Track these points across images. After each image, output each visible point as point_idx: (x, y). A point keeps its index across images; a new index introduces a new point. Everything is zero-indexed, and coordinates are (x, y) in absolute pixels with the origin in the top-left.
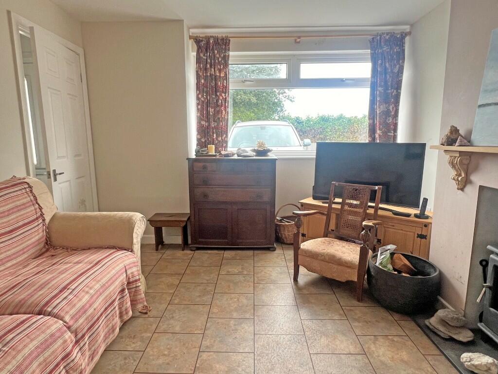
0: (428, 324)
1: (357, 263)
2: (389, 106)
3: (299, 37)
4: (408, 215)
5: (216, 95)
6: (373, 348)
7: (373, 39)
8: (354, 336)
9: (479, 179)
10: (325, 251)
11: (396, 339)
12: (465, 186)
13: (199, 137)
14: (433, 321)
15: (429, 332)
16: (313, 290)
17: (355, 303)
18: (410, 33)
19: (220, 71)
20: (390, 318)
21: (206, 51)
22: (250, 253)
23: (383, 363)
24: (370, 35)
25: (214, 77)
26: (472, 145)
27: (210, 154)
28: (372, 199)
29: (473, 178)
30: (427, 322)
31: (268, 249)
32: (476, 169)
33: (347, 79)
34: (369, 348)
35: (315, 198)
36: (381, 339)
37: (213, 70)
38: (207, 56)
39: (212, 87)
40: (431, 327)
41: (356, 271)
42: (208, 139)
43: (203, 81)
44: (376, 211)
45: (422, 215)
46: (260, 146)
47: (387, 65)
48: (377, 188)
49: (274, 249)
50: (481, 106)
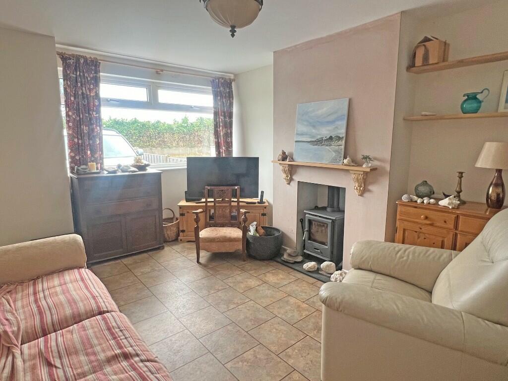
0: (283, 259)
1: (241, 237)
2: (228, 130)
3: (162, 71)
4: (255, 203)
5: (89, 114)
6: (267, 279)
7: (213, 80)
8: (255, 278)
9: (297, 178)
10: (218, 235)
11: (273, 271)
12: (290, 182)
13: (73, 154)
14: (285, 257)
15: (285, 263)
16: (214, 264)
17: (243, 263)
18: (234, 80)
19: (90, 90)
20: (264, 264)
21: (76, 70)
22: (145, 255)
23: (275, 283)
24: (212, 77)
25: (85, 96)
26: (293, 161)
27: (93, 171)
28: (235, 197)
29: (294, 177)
30: (282, 258)
31: (158, 249)
32: (295, 172)
33: (195, 107)
34: (265, 280)
35: (187, 200)
36: (268, 274)
37: (84, 88)
38: (76, 75)
39: (84, 105)
40: (285, 260)
41: (242, 242)
42: (83, 156)
43: (72, 99)
44: (238, 204)
45: (261, 202)
46: (137, 162)
47: (224, 101)
48: (236, 187)
49: (163, 248)
50: (296, 141)
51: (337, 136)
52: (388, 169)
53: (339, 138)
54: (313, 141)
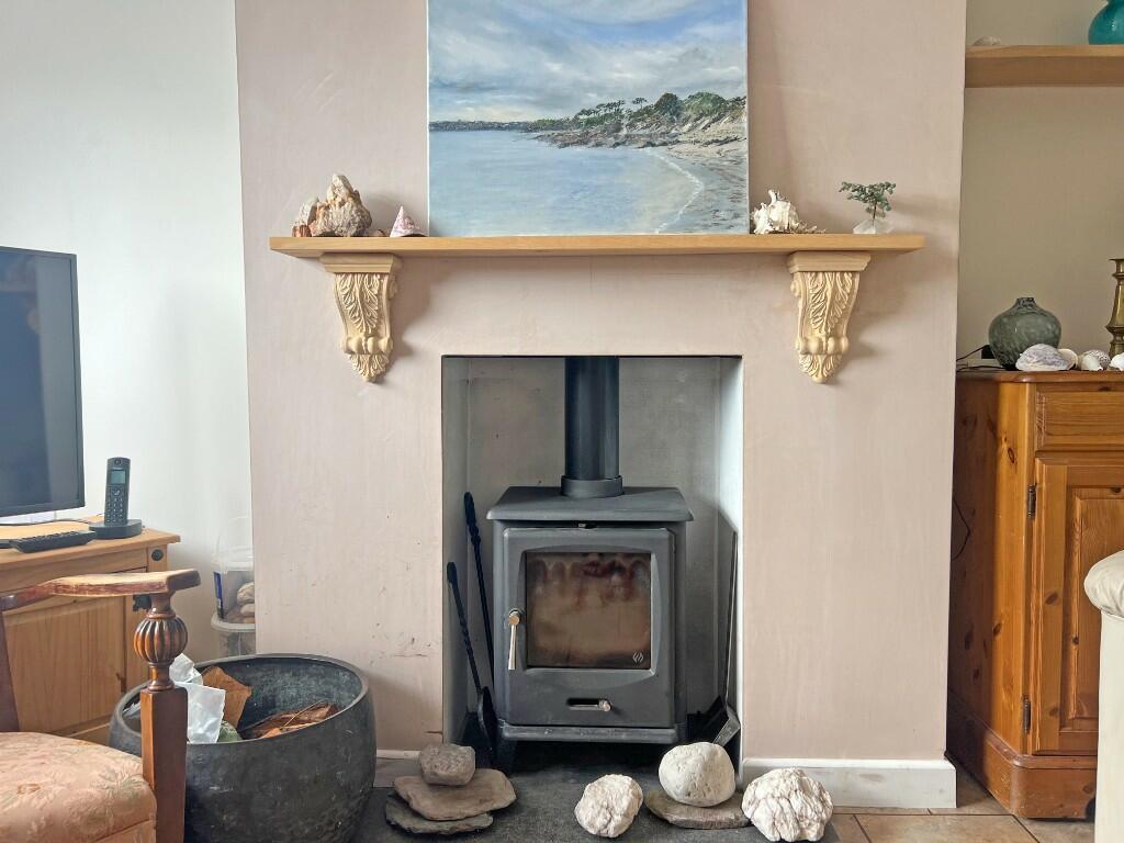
9: (438, 340)
12: (388, 367)
32: (422, 307)
45: (117, 522)
50: (437, 127)
51: (705, 97)
52: (953, 244)
53: (720, 107)
54: (554, 125)
